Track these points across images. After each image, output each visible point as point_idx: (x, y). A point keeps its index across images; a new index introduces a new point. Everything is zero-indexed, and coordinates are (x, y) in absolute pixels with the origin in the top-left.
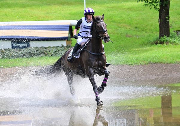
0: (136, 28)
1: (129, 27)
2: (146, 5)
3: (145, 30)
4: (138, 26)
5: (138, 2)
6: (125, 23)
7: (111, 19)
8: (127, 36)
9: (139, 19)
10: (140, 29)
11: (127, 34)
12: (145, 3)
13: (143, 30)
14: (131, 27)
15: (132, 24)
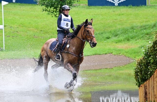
0: (41, 31)
1: (36, 31)
2: (49, 14)
3: (48, 33)
4: (43, 29)
5: (42, 12)
6: (33, 27)
7: (23, 25)
8: (34, 37)
9: (43, 24)
10: (44, 32)
11: (34, 36)
12: (48, 13)
13: (46, 33)
14: (37, 30)
15: (38, 28)
